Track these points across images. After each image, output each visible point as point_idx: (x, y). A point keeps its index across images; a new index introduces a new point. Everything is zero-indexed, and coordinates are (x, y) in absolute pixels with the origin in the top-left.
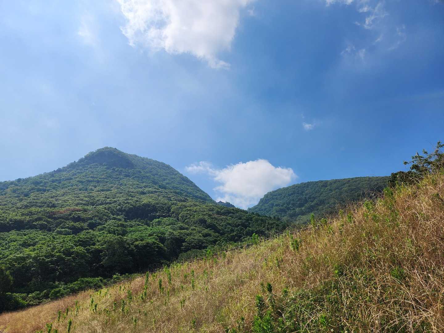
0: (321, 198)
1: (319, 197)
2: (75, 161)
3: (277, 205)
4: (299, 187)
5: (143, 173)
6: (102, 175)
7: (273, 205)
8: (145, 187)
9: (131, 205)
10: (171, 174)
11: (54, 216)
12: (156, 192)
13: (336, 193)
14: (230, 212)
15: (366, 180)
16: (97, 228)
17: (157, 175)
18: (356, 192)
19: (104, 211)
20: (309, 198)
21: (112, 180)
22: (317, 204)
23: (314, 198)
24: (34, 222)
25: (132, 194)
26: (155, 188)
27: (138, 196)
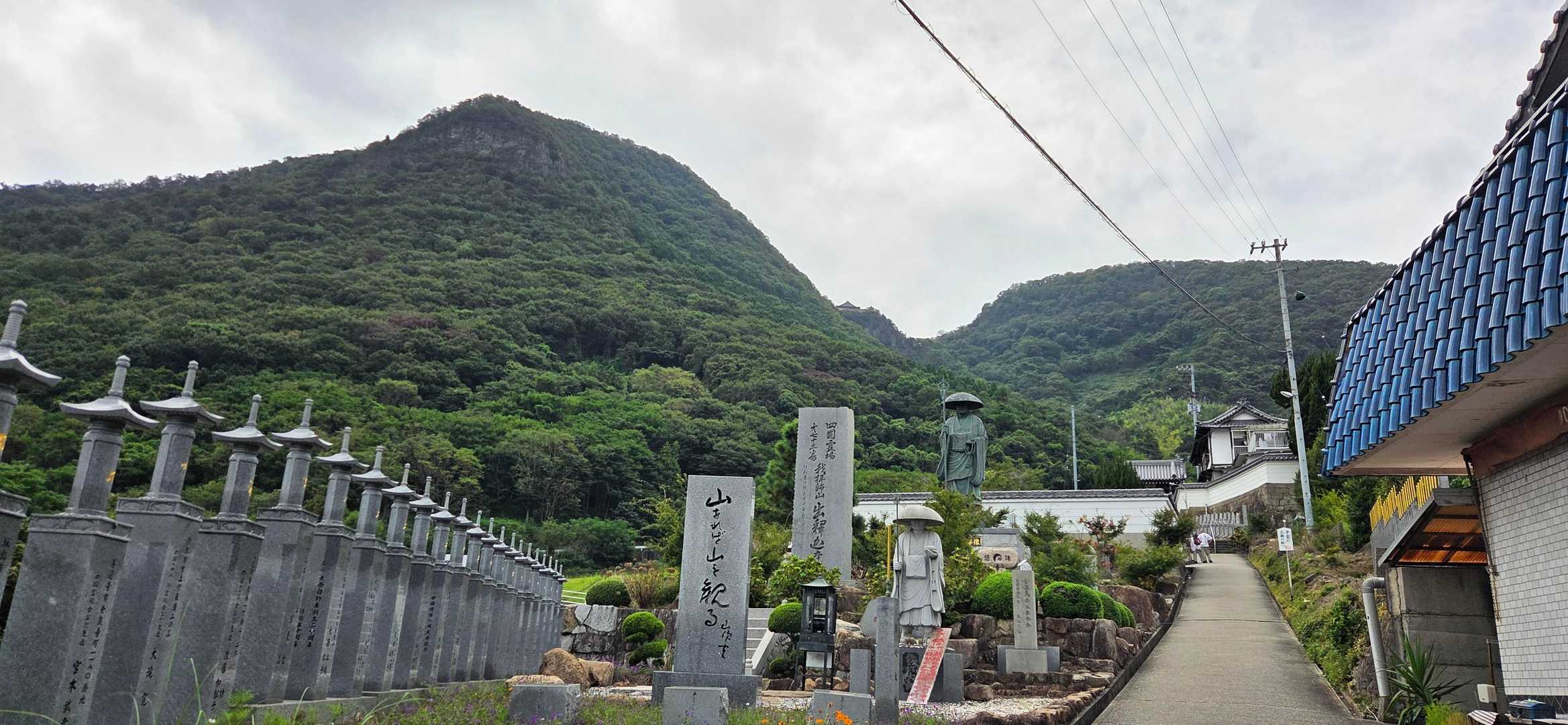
0: (1186, 322)
1: (1180, 318)
2: (388, 137)
3: (1036, 332)
4: (1119, 278)
5: (601, 197)
6: (474, 198)
7: (1022, 328)
8: (611, 248)
9: (567, 315)
10: (693, 200)
11: (362, 337)
12: (640, 269)
13: (1240, 310)
14: (856, 365)
15: (1352, 276)
16: (486, 388)
17: (645, 202)
18: (1306, 314)
19: (493, 330)
20: (1149, 318)
21: (508, 217)
22: (1166, 342)
23: (1163, 320)
24: (313, 351)
25: (568, 273)
26: (638, 257)
27: (587, 281)
